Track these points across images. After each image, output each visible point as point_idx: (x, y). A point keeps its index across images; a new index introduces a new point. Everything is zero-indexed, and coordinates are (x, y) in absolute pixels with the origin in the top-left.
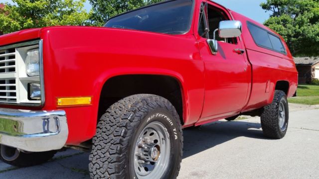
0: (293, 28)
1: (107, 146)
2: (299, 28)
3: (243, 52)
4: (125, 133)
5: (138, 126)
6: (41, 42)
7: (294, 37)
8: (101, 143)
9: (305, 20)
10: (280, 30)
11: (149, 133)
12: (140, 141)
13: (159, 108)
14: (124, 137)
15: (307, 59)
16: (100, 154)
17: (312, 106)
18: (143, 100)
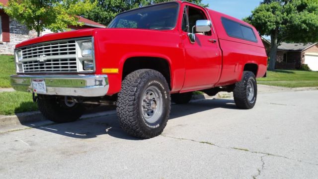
0: (282, 15)
1: (127, 97)
2: (287, 16)
3: (215, 41)
4: (137, 90)
5: (143, 87)
6: (93, 38)
7: (282, 24)
8: (124, 95)
9: (293, 7)
10: (269, 17)
11: (149, 94)
12: (144, 97)
13: (156, 78)
14: (136, 92)
15: (297, 45)
16: (123, 101)
17: (293, 88)
18: (146, 72)
